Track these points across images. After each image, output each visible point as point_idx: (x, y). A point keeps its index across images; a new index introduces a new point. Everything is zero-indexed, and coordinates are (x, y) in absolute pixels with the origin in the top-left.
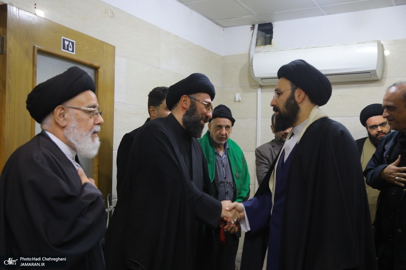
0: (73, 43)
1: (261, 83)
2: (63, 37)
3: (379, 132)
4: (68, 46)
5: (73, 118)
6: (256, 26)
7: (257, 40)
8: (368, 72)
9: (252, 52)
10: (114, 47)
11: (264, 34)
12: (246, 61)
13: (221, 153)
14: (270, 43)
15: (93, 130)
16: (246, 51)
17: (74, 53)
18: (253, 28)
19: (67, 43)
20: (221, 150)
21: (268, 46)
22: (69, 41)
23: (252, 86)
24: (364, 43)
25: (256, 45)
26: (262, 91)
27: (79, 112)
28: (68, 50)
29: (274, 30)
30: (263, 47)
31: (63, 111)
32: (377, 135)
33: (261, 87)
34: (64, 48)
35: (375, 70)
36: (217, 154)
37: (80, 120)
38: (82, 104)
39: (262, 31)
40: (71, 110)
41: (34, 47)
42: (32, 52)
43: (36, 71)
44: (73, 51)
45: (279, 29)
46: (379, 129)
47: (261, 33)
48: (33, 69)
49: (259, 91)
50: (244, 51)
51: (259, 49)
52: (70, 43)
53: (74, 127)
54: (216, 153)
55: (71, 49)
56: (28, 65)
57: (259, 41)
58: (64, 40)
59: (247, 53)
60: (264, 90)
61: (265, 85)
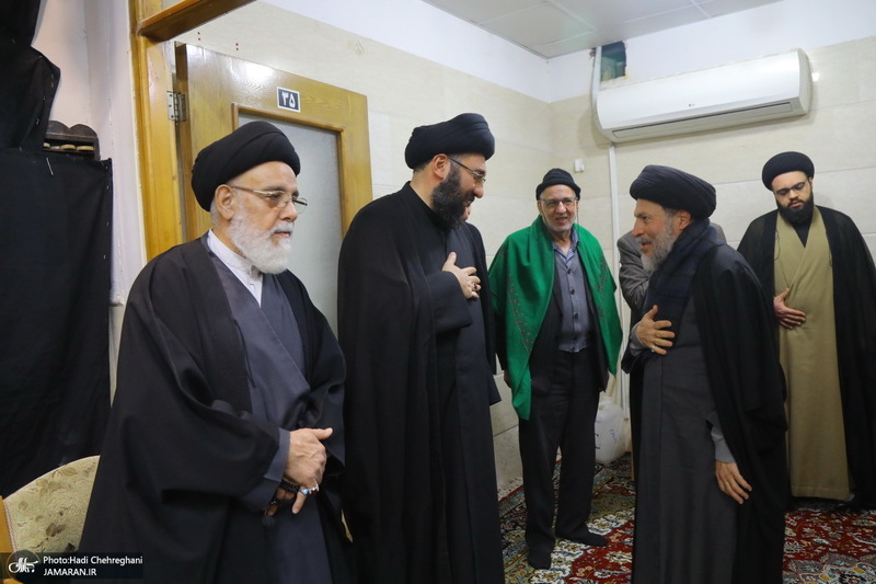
0: (295, 96)
1: (614, 139)
2: (278, 88)
3: (792, 200)
4: (288, 100)
5: (241, 207)
6: (599, 50)
7: (602, 71)
8: (786, 102)
9: (595, 92)
10: (364, 98)
11: (612, 61)
12: (586, 106)
13: (566, 250)
14: (624, 74)
15: (275, 229)
16: (586, 91)
17: (299, 111)
18: (593, 53)
19: (285, 96)
20: (562, 245)
21: (620, 79)
22: (290, 93)
23: (599, 146)
25: (602, 79)
26: (616, 152)
27: (251, 196)
28: (288, 106)
29: (628, 52)
30: (611, 81)
31: (228, 195)
32: (790, 205)
33: (614, 144)
34: (282, 104)
35: (797, 98)
36: (557, 251)
37: (251, 210)
38: (258, 183)
39: (608, 57)
40: (240, 192)
41: (233, 105)
42: (230, 113)
44: (296, 108)
45: (634, 49)
46: (793, 194)
47: (607, 60)
49: (612, 151)
50: (583, 90)
51: (604, 84)
52: (292, 96)
53: (241, 221)
54: (555, 250)
55: (293, 105)
57: (606, 74)
58: (281, 91)
59: (588, 93)
60: (620, 149)
61: (621, 140)
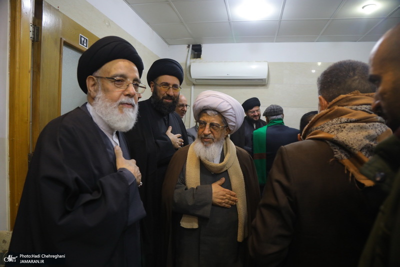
0: (87, 40)
1: (195, 83)
2: (80, 34)
4: (84, 41)
6: (191, 46)
7: (191, 55)
8: (262, 80)
9: (188, 63)
11: (193, 51)
14: (200, 58)
15: (120, 101)
17: (87, 48)
18: (189, 47)
19: (83, 39)
21: (198, 59)
22: (85, 38)
23: (187, 84)
24: (260, 62)
25: (191, 58)
28: (83, 44)
29: (203, 49)
30: (195, 59)
31: (94, 82)
33: (194, 85)
34: (81, 43)
35: (265, 79)
37: (105, 91)
38: (109, 73)
41: (61, 39)
42: (59, 43)
43: (62, 58)
44: (86, 46)
45: (205, 48)
48: (60, 57)
49: (193, 87)
51: (192, 60)
55: (85, 45)
56: (57, 53)
58: (81, 36)
59: (185, 62)
60: (196, 87)
61: (198, 83)
